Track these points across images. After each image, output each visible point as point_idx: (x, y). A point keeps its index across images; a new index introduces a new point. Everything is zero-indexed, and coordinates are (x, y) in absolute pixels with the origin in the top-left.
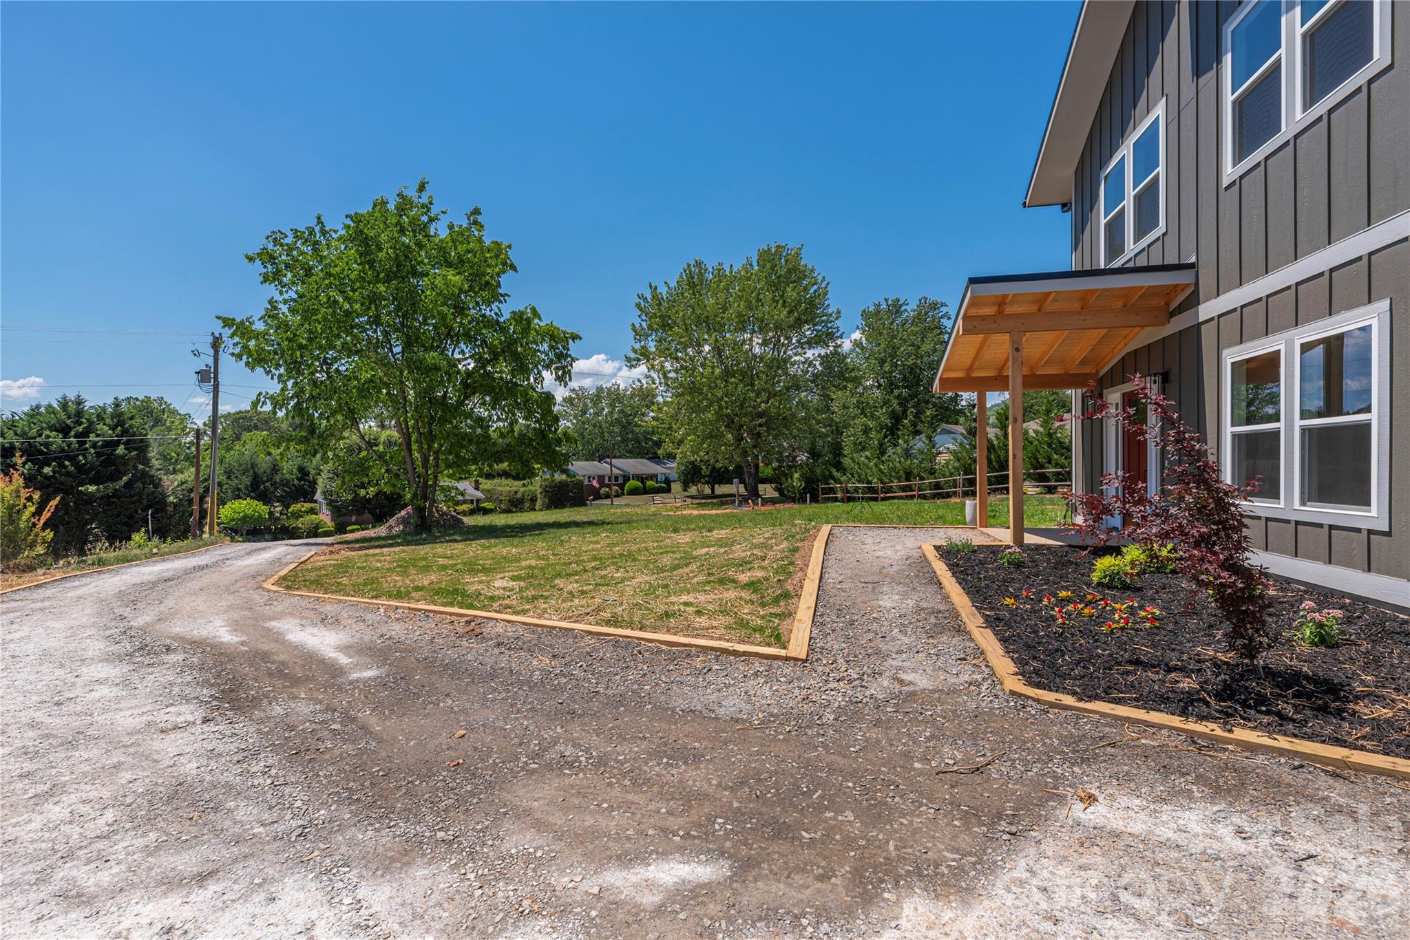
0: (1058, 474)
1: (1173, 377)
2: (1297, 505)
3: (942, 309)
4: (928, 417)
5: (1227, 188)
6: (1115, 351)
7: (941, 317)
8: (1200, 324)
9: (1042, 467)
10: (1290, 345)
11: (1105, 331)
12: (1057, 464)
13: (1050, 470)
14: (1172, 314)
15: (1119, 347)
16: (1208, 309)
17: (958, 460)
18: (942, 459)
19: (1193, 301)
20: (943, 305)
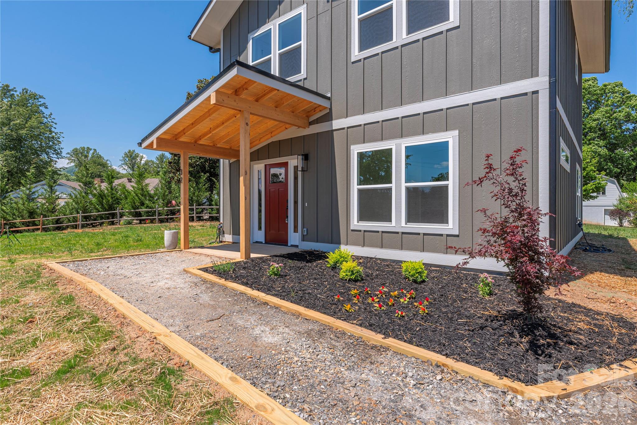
0: (148, 212)
1: (311, 157)
2: (403, 224)
3: (40, 100)
4: (49, 171)
5: (353, 63)
6: (262, 140)
7: (40, 105)
8: (333, 131)
9: (138, 208)
10: (398, 147)
11: (278, 123)
12: (147, 207)
13: (143, 210)
14: (311, 123)
15: (266, 138)
16: (337, 124)
17: (77, 203)
18: (61, 203)
19: (328, 117)
20: (41, 97)
